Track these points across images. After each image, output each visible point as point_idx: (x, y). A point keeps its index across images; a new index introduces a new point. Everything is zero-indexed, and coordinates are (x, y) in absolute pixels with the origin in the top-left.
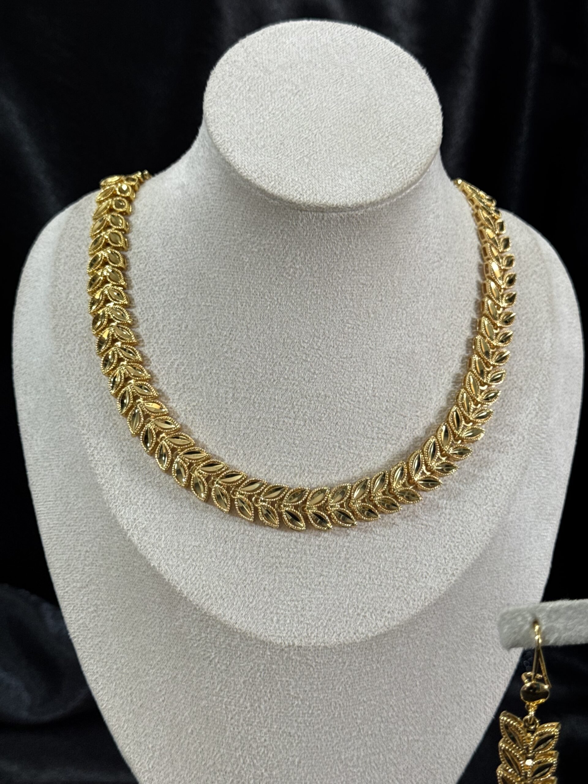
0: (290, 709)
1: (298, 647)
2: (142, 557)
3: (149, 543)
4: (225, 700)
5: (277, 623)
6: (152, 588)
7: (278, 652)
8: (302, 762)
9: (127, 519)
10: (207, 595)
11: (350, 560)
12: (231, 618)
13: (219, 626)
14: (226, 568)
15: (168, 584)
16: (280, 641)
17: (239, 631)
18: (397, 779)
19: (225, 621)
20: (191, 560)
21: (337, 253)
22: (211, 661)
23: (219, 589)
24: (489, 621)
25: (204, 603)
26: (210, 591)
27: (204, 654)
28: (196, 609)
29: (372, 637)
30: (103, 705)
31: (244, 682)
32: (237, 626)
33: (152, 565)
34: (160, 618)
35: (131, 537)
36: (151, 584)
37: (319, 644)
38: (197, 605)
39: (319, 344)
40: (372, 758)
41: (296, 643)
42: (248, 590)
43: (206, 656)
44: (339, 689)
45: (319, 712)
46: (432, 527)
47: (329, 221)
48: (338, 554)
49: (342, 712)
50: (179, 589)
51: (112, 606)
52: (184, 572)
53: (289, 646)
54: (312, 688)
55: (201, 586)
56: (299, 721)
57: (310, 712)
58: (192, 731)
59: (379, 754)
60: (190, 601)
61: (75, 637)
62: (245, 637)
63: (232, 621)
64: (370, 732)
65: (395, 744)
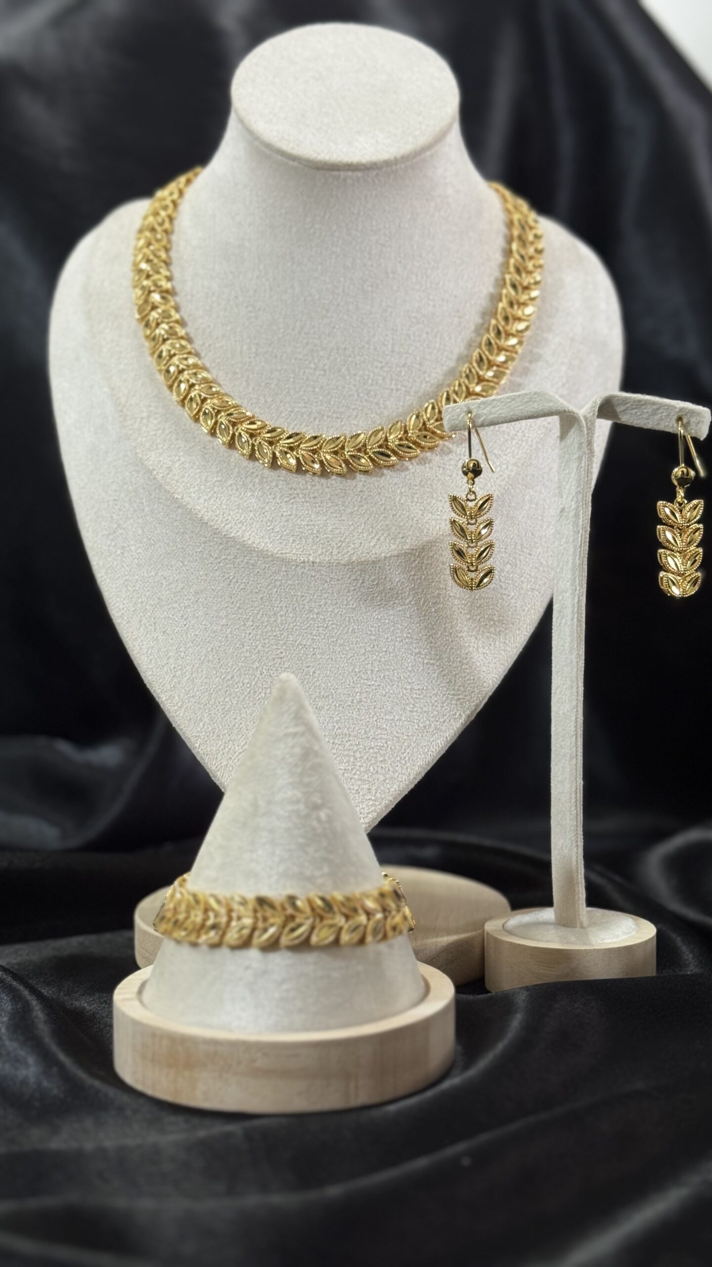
0: (306, 623)
1: (313, 563)
2: (168, 492)
3: (173, 480)
4: (244, 617)
5: (293, 543)
6: (176, 520)
7: (294, 567)
8: (317, 672)
9: (153, 461)
10: (227, 520)
11: (366, 492)
12: (249, 539)
13: (238, 547)
14: (246, 498)
15: (190, 512)
16: (295, 558)
17: (256, 549)
18: (412, 697)
19: (244, 541)
20: (212, 492)
21: (356, 212)
22: (231, 581)
23: (238, 515)
24: (508, 565)
25: (224, 527)
26: (230, 518)
27: (224, 576)
28: (216, 532)
29: (385, 557)
30: (128, 637)
31: (261, 598)
32: (255, 545)
33: (176, 497)
34: (182, 548)
35: (157, 476)
36: (174, 517)
37: (333, 561)
38: (217, 529)
39: (339, 300)
40: (387, 673)
41: (311, 559)
42: (266, 516)
43: (226, 577)
44: (353, 605)
45: (334, 626)
46: (450, 470)
47: (345, 180)
48: (355, 487)
49: (356, 627)
50: (200, 516)
51: (138, 545)
52: (206, 503)
53: (304, 562)
54: (326, 603)
55: (221, 513)
56: (314, 634)
57: (325, 625)
58: (212, 649)
59: (393, 670)
60: (211, 526)
61: (102, 581)
62: (263, 555)
63: (250, 542)
64: (384, 649)
65: (410, 664)
